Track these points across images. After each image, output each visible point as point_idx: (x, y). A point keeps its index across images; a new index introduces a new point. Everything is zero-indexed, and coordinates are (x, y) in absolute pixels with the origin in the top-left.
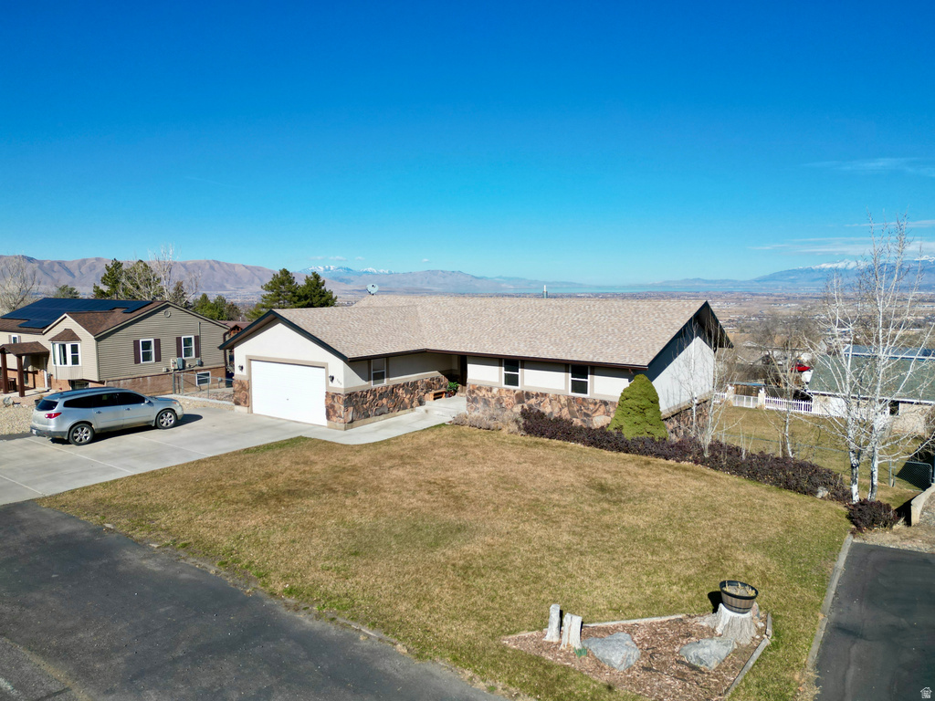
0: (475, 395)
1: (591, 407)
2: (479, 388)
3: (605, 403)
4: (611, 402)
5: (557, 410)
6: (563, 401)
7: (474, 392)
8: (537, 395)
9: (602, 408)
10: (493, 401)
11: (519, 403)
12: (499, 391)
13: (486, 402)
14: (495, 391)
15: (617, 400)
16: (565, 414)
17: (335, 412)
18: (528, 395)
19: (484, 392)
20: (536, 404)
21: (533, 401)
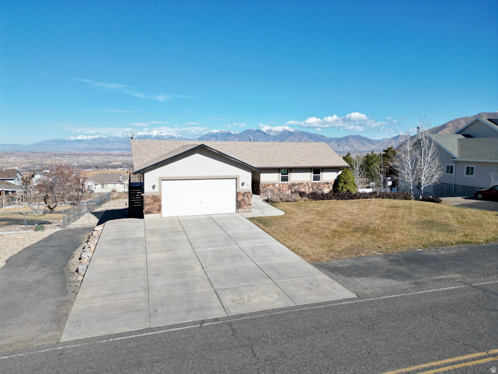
0: (266, 189)
1: (322, 186)
2: (268, 185)
3: (327, 183)
4: (331, 183)
5: (307, 189)
6: (310, 185)
7: (265, 187)
8: (298, 184)
9: (327, 185)
10: (276, 190)
11: (289, 189)
12: (279, 185)
13: (272, 191)
14: (277, 185)
15: (333, 182)
16: (311, 190)
17: (245, 203)
18: (294, 185)
19: (271, 186)
20: (297, 188)
21: (296, 187)
